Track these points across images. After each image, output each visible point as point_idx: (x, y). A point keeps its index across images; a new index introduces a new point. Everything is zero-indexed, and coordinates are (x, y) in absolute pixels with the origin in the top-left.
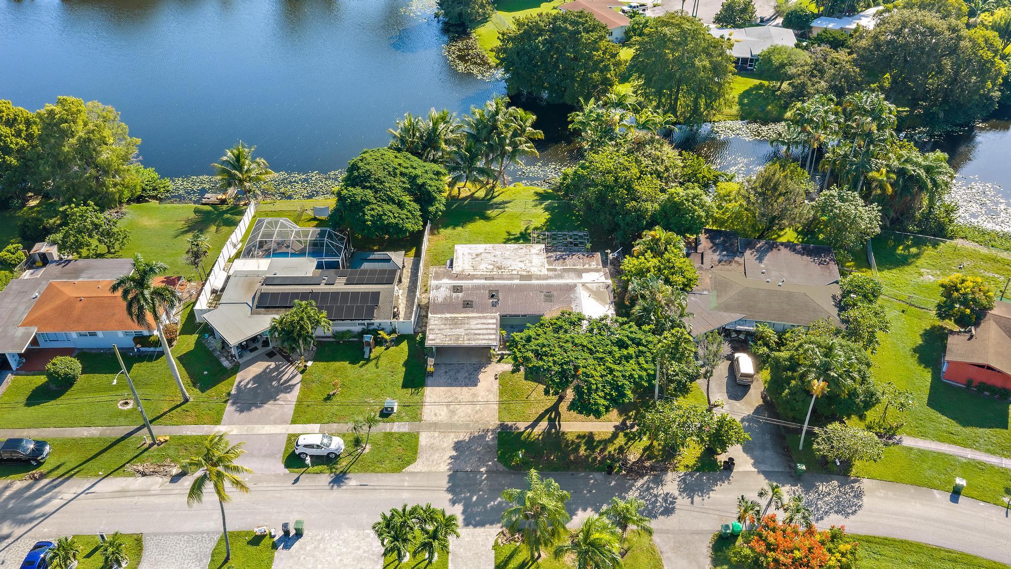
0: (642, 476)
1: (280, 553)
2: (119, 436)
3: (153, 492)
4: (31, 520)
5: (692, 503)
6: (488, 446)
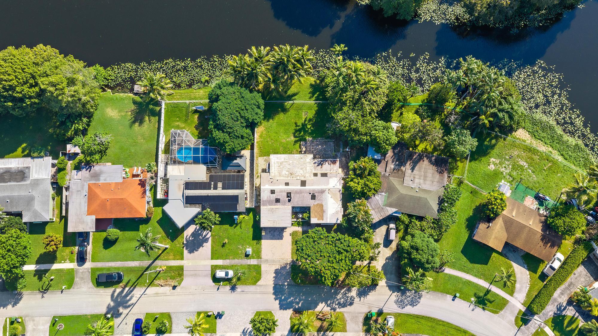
0: (344, 288)
1: (218, 320)
2: (147, 266)
3: (168, 294)
4: (129, 306)
5: (360, 300)
6: (287, 272)
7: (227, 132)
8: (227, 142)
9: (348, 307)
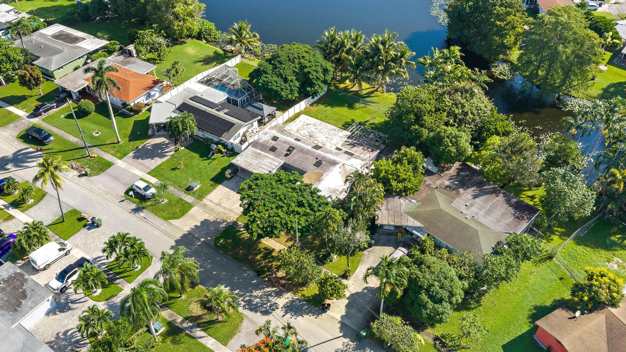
1: (84, 230)
3: (68, 177)
5: (283, 316)
6: (218, 230)
7: (273, 64)
8: (266, 73)
9: (259, 314)
